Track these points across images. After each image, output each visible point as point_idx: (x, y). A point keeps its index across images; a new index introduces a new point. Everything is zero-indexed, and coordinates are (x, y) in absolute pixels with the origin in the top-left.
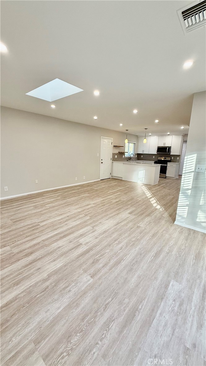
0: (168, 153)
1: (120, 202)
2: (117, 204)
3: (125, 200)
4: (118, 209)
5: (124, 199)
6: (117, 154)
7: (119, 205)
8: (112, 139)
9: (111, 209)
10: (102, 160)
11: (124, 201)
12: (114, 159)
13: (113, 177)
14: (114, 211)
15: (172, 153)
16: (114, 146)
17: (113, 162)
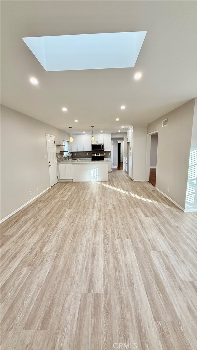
0: (103, 150)
6: (59, 153)
8: (54, 136)
10: (50, 163)
12: (58, 160)
13: (60, 181)
15: (105, 149)
16: (56, 145)
17: (58, 163)
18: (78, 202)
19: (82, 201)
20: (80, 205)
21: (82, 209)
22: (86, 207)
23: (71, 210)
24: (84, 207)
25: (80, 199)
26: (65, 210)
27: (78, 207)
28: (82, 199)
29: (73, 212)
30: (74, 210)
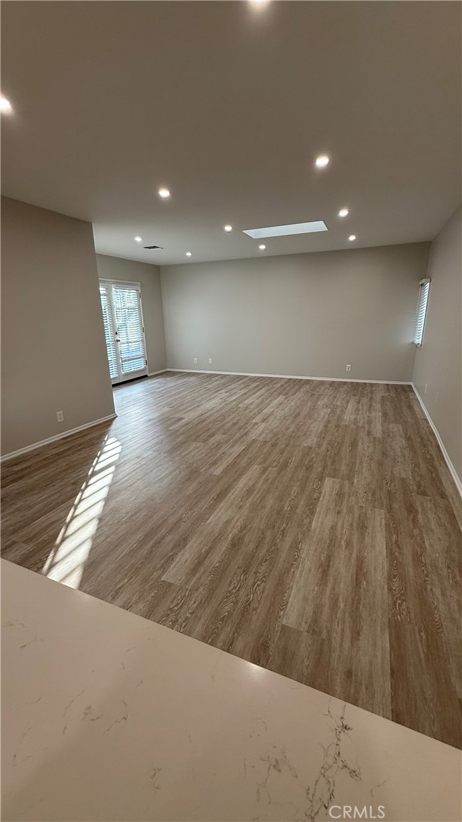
1: (205, 436)
2: (211, 432)
3: (194, 445)
4: (204, 421)
5: (196, 448)
7: (205, 429)
9: (216, 420)
11: (195, 440)
14: (208, 417)
18: (285, 465)
19: (274, 465)
20: (282, 453)
21: (279, 444)
22: (268, 445)
23: (306, 445)
24: (274, 445)
25: (279, 474)
26: (319, 446)
27: (288, 448)
28: (273, 471)
29: (301, 440)
30: (298, 443)
